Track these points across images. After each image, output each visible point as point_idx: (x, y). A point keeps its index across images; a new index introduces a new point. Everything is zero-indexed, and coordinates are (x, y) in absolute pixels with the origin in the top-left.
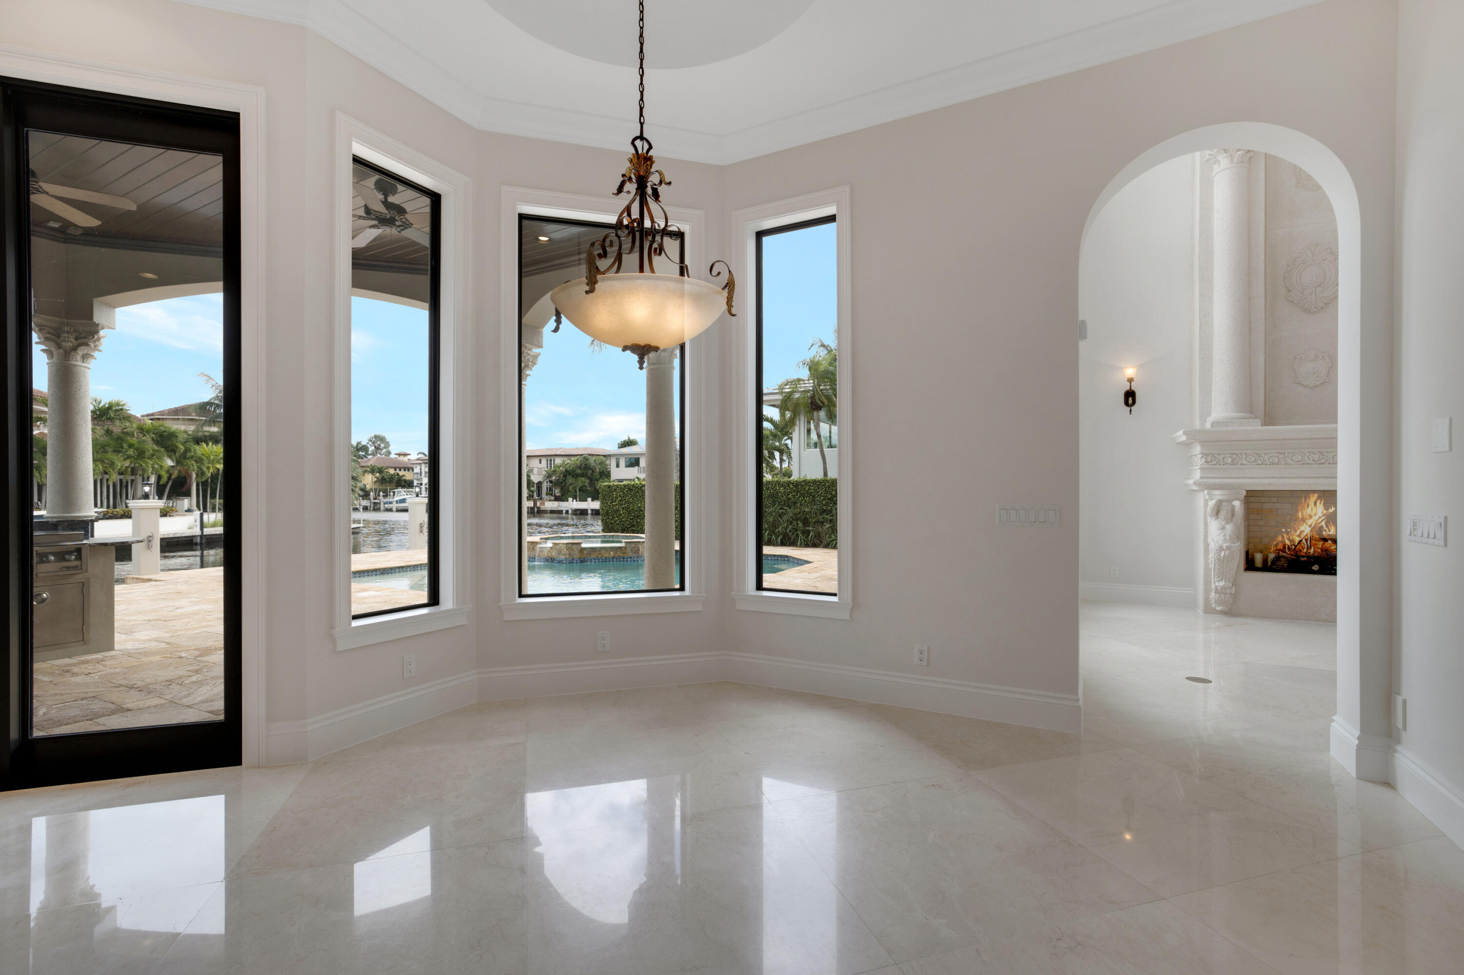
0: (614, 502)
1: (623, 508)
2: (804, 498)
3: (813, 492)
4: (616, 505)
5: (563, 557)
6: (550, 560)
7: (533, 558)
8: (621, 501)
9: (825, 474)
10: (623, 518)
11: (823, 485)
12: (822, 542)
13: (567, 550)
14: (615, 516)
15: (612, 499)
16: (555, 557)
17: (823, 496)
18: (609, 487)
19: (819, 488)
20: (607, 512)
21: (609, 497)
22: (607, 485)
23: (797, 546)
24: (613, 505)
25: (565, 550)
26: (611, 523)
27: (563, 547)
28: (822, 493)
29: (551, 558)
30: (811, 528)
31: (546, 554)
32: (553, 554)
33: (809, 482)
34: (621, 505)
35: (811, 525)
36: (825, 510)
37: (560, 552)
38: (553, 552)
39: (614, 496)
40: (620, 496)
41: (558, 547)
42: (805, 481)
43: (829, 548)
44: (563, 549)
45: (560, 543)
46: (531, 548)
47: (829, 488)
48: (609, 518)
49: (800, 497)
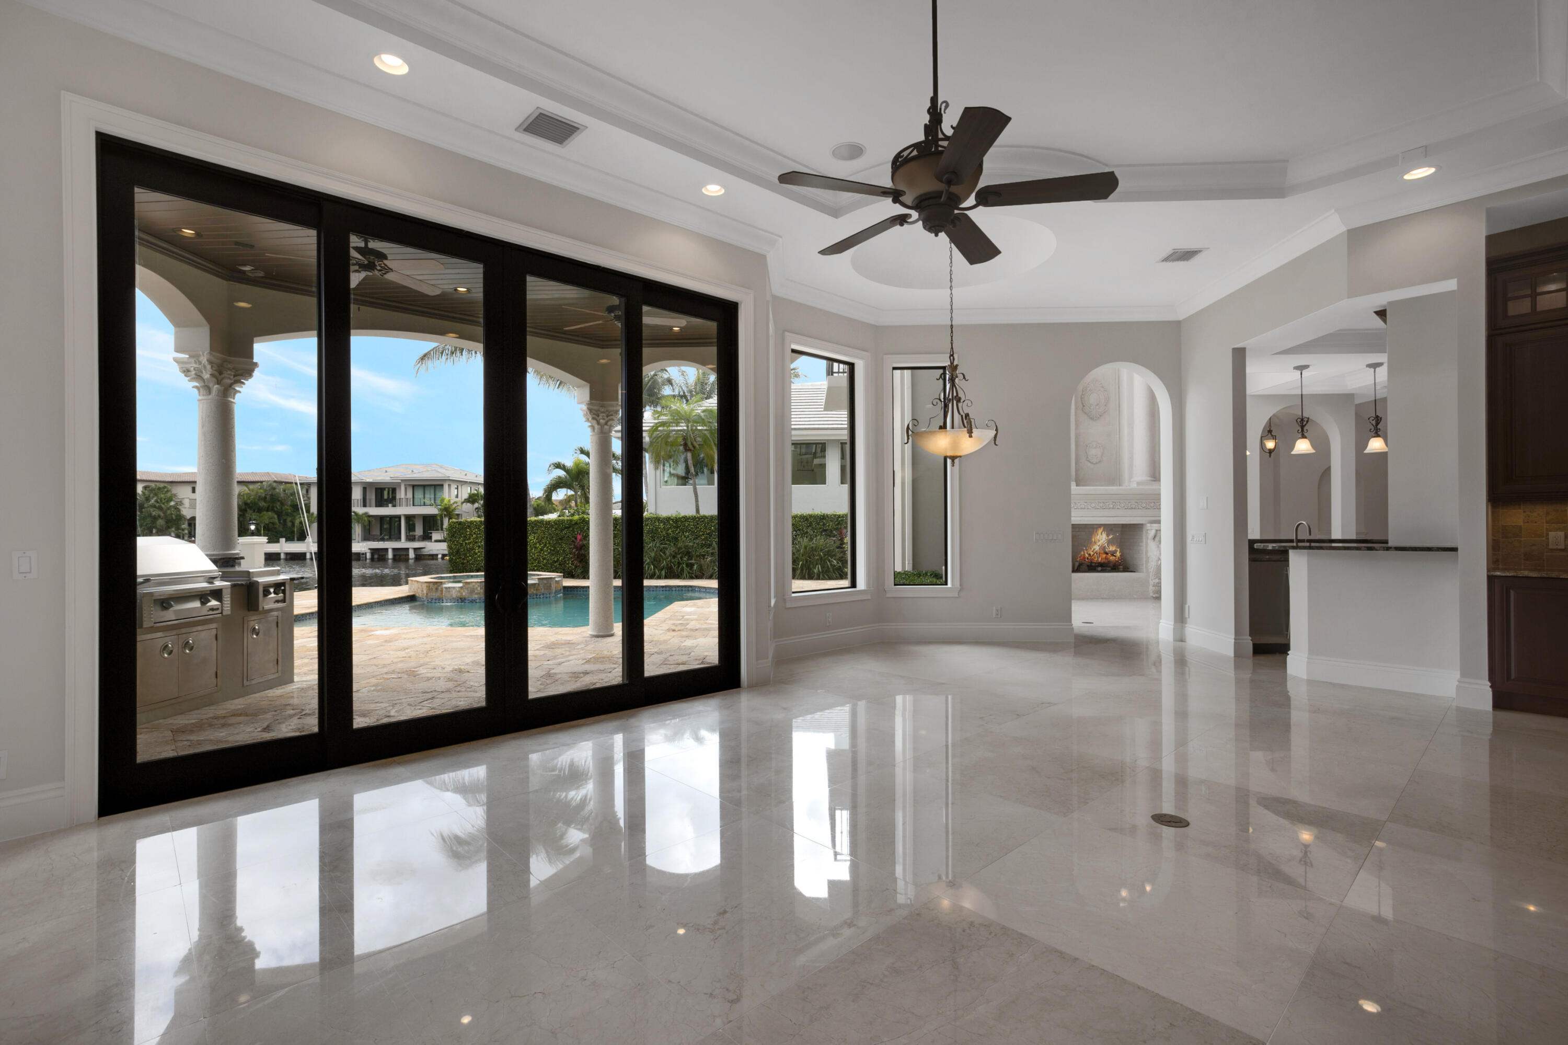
0: (468, 540)
1: (479, 547)
2: (683, 532)
3: (692, 528)
4: (471, 543)
5: (476, 596)
6: (460, 601)
7: (436, 600)
8: (477, 538)
9: (698, 511)
10: (479, 557)
11: (703, 521)
12: (703, 574)
13: (481, 589)
14: (468, 555)
15: (465, 537)
16: (467, 597)
17: (702, 531)
18: (460, 523)
19: (698, 524)
20: (458, 552)
21: (461, 535)
22: (457, 522)
23: (681, 579)
24: (466, 543)
25: (479, 589)
26: (463, 564)
27: (477, 586)
28: (701, 529)
29: (461, 598)
30: (693, 561)
31: (454, 594)
32: (464, 594)
33: (689, 518)
34: (476, 543)
35: (693, 558)
36: (704, 545)
37: (472, 592)
38: (464, 591)
39: (468, 533)
40: (475, 533)
41: (471, 586)
42: (684, 518)
43: (713, 579)
44: (477, 588)
45: (472, 582)
46: (434, 589)
47: (708, 523)
48: (460, 558)
49: (679, 533)
